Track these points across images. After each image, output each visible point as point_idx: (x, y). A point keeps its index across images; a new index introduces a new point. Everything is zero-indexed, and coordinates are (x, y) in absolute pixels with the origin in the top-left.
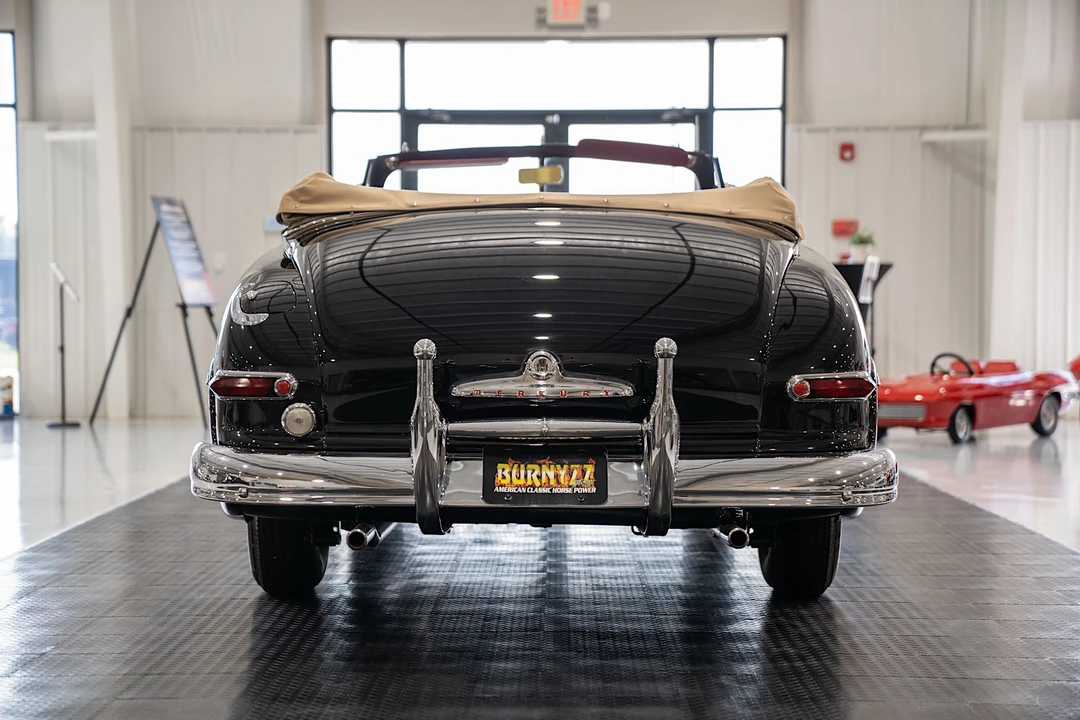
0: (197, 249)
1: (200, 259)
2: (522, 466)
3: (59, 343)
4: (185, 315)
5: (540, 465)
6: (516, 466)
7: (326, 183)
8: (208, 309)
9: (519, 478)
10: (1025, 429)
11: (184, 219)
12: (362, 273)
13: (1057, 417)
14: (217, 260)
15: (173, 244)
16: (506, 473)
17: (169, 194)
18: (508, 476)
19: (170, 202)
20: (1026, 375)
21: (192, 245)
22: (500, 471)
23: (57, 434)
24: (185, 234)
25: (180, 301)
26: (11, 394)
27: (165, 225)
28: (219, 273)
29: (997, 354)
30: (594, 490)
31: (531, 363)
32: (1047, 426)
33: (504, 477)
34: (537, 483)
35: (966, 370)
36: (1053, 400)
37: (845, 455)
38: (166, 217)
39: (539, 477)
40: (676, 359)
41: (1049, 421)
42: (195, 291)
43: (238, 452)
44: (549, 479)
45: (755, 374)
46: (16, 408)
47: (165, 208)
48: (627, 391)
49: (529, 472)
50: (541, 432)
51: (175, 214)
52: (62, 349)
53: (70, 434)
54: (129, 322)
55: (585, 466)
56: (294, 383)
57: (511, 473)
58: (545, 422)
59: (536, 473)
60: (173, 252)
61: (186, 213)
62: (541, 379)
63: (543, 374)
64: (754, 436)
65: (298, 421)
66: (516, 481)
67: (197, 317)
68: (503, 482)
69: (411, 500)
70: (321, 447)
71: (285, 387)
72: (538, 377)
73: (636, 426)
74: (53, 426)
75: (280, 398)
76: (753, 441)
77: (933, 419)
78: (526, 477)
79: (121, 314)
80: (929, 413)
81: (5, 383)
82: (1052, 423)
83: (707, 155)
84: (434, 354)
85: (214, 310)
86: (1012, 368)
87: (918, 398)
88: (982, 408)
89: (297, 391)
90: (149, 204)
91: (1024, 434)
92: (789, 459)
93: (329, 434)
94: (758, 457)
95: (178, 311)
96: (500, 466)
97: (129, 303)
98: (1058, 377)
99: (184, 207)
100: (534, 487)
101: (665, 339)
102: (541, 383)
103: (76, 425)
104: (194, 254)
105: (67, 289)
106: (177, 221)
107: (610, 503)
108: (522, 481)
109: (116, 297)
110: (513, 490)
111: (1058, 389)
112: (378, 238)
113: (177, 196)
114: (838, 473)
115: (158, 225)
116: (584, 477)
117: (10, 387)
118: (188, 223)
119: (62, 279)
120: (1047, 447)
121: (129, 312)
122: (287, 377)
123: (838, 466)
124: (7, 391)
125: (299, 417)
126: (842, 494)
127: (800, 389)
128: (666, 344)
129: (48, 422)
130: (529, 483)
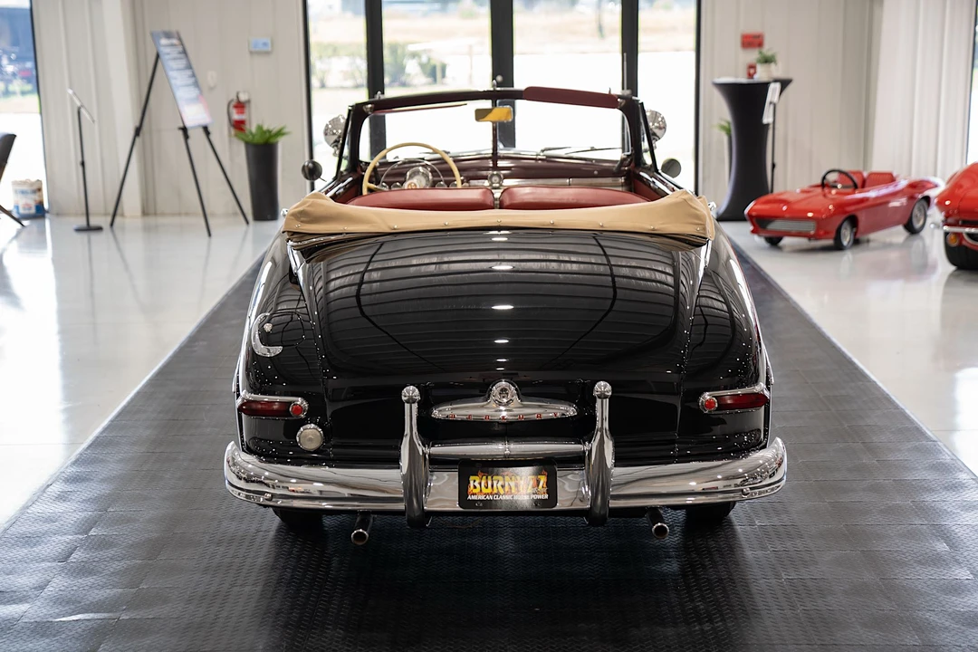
0: (194, 75)
1: (196, 84)
2: (489, 477)
3: (80, 159)
4: (186, 137)
5: (504, 477)
6: (484, 477)
7: (322, 205)
8: (206, 130)
9: (487, 488)
10: (900, 228)
11: (180, 49)
12: (359, 301)
13: (926, 217)
14: (210, 77)
15: (172, 74)
16: (476, 484)
17: (166, 29)
18: (478, 486)
19: (168, 35)
20: (902, 184)
21: (189, 72)
22: (472, 482)
23: (84, 236)
24: (182, 63)
25: (181, 125)
26: (42, 196)
27: (164, 58)
28: (211, 89)
29: (878, 165)
30: (546, 496)
31: (495, 389)
32: (917, 225)
33: (475, 487)
34: (502, 491)
35: (851, 184)
36: (925, 203)
37: (746, 456)
38: (164, 50)
39: (503, 486)
40: (611, 399)
41: (919, 221)
42: (194, 115)
43: (261, 461)
44: (511, 488)
45: (673, 383)
46: (46, 206)
47: (164, 41)
48: (571, 411)
49: (495, 483)
50: (505, 455)
51: (172, 45)
52: (83, 164)
53: (95, 236)
54: (138, 140)
55: (539, 477)
56: (305, 404)
57: (480, 484)
58: (507, 446)
59: (500, 483)
60: (173, 82)
61: (182, 44)
62: (503, 405)
63: (505, 400)
64: (673, 442)
65: (310, 440)
66: (484, 490)
67: (197, 138)
68: (475, 491)
69: (401, 506)
70: (328, 457)
71: (299, 409)
72: (500, 404)
73: (579, 447)
74: (79, 230)
75: (295, 418)
76: (673, 446)
77: (822, 232)
78: (492, 486)
79: (132, 133)
80: (818, 229)
81: (35, 187)
82: (921, 222)
83: (634, 98)
84: (418, 398)
85: (210, 129)
86: (889, 178)
87: (810, 215)
88: (863, 218)
89: (308, 411)
90: (149, 38)
91: (898, 234)
92: (701, 463)
93: (334, 446)
94: (677, 463)
95: (181, 133)
96: (472, 478)
97: (137, 124)
98: (928, 182)
99: (180, 39)
100: (498, 494)
101: (602, 383)
102: (502, 408)
103: (99, 229)
104: (192, 80)
105: (83, 111)
106: (174, 52)
107: (559, 506)
108: (489, 490)
109: (126, 118)
110: (482, 497)
111: (927, 193)
112: (373, 256)
113: (173, 29)
114: (740, 470)
115: (158, 56)
116: (538, 485)
117: (40, 190)
118: (184, 52)
119: (79, 104)
120: (916, 243)
121: (138, 131)
122: (299, 401)
123: (740, 466)
124: (38, 194)
125: (310, 435)
126: (742, 490)
127: (710, 403)
128: (603, 387)
129: (75, 226)
130: (495, 491)
